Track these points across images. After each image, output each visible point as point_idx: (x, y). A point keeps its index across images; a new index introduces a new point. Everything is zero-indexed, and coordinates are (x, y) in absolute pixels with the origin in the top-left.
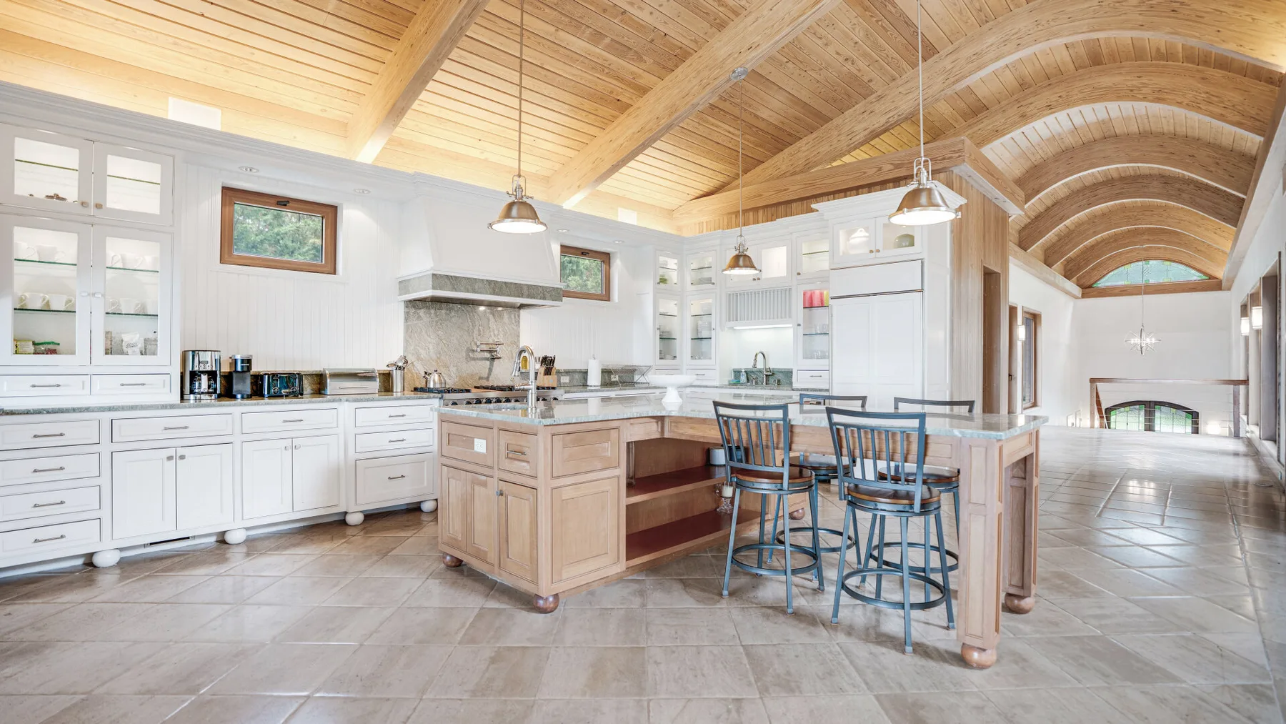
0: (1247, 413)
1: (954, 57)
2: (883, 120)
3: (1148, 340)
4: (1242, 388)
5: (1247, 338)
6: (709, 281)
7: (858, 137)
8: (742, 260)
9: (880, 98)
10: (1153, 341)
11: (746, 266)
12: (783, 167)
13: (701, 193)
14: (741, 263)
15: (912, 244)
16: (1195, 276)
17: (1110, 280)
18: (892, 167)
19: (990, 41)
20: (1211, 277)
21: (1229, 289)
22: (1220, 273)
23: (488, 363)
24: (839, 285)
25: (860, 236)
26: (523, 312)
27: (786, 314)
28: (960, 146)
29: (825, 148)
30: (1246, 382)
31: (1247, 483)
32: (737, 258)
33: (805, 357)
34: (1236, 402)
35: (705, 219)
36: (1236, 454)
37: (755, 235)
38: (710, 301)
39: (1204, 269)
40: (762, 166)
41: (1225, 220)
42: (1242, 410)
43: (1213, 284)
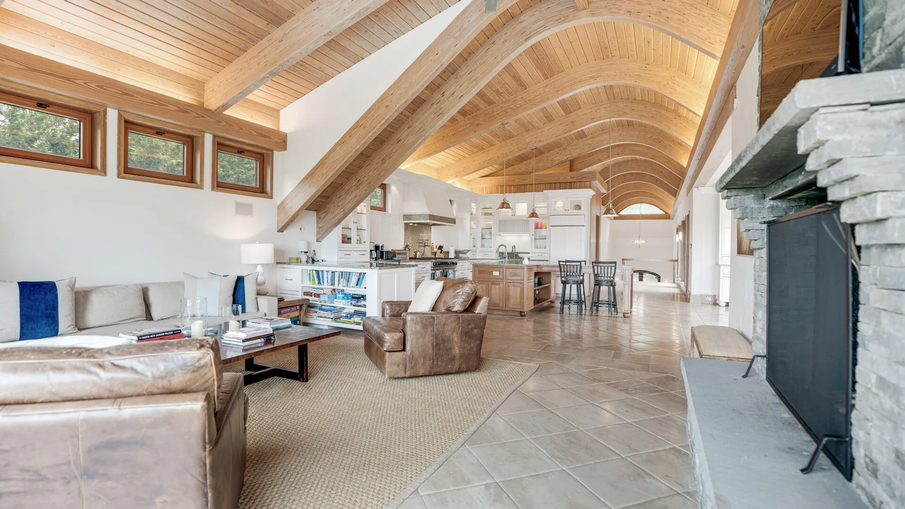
0: (677, 274)
1: (592, 140)
2: (565, 158)
3: (642, 241)
4: (676, 263)
5: (678, 243)
6: (491, 214)
7: (555, 163)
8: (505, 205)
9: (565, 149)
10: (644, 242)
11: (507, 208)
12: (523, 169)
13: (485, 175)
14: (505, 206)
15: (580, 209)
16: (660, 212)
17: (625, 212)
18: (570, 177)
19: (605, 137)
20: (666, 213)
21: (673, 219)
22: (670, 212)
23: (423, 248)
24: (554, 221)
25: (560, 204)
26: (433, 227)
27: (526, 231)
28: (595, 174)
29: (542, 164)
30: (677, 261)
31: (677, 294)
32: (503, 204)
33: (535, 248)
34: (674, 269)
35: (484, 186)
36: (674, 287)
37: (510, 197)
38: (491, 223)
39: (665, 210)
40: (513, 167)
41: (671, 194)
42: (676, 273)
43: (667, 216)
